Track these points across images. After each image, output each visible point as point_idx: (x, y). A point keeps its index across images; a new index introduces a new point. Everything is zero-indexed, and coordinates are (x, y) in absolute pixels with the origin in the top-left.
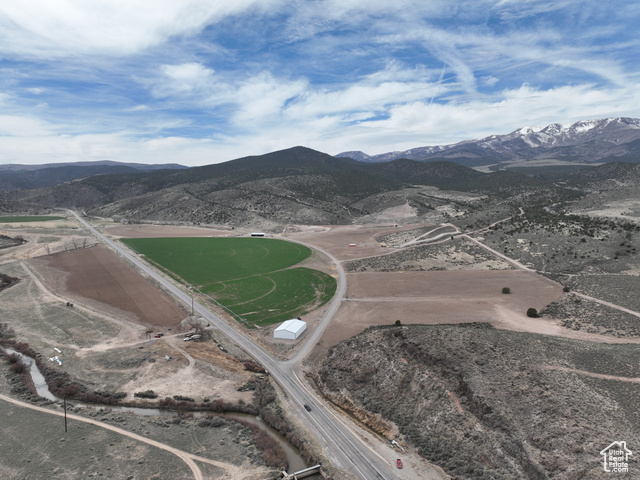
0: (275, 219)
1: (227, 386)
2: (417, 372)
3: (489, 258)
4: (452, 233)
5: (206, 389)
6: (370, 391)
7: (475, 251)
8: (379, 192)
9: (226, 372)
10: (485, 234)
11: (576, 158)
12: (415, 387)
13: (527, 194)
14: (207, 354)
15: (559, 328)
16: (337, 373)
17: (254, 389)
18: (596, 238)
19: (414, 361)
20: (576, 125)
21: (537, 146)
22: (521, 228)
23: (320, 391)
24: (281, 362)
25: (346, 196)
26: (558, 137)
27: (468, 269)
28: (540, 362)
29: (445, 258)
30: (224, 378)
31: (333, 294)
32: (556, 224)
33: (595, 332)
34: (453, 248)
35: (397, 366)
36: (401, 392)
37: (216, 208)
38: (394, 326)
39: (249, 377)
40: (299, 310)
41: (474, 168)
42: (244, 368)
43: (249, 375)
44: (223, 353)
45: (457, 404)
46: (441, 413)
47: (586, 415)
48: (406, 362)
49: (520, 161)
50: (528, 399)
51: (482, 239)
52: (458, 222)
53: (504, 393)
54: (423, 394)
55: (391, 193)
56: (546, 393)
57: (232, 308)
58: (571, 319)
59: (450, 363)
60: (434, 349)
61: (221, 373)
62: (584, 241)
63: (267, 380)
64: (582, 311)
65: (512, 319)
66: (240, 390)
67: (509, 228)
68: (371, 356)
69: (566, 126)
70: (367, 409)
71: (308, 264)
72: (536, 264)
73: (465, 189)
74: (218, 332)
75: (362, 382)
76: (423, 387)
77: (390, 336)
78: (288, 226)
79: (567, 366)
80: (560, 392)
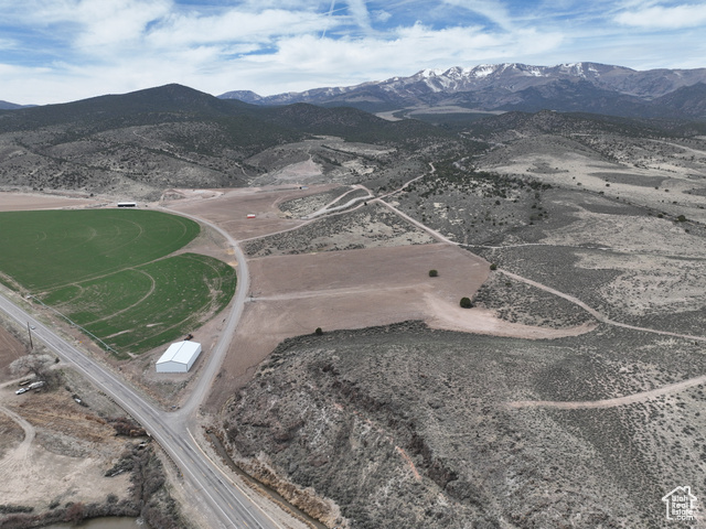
0: (149, 182)
1: (90, 470)
2: (357, 422)
3: (408, 229)
4: (365, 198)
5: (53, 482)
6: (296, 453)
7: (391, 220)
8: (277, 144)
9: (87, 445)
10: (400, 198)
11: (476, 105)
12: (355, 445)
13: (435, 147)
14: (55, 414)
15: (494, 320)
16: (250, 431)
17: (130, 470)
18: (508, 199)
19: (351, 406)
20: (476, 69)
21: (439, 90)
22: (435, 188)
23: (227, 459)
24: (169, 415)
25: (238, 149)
26: (459, 82)
27: (388, 244)
28: (504, 398)
29: (362, 232)
30: (82, 455)
31: (233, 293)
32: (468, 182)
33: (532, 324)
34: (368, 218)
35: (330, 415)
36: (339, 453)
37: (65, 167)
38: (313, 335)
39: (123, 449)
40: (190, 322)
41: (378, 115)
42: (114, 432)
43: (121, 445)
44: (80, 408)
45: (412, 466)
46: (391, 482)
47: (567, 474)
48: (340, 409)
49: (424, 107)
50: (498, 456)
51: (397, 203)
52: (369, 182)
53: (469, 449)
54: (366, 454)
55: (291, 146)
56: (519, 445)
57: (93, 328)
58: (506, 308)
59: (398, 407)
60: (376, 388)
61: (78, 447)
62: (498, 203)
63: (150, 450)
64: (514, 295)
65: (445, 313)
66: (109, 475)
67: (423, 189)
68: (294, 403)
69: (467, 70)
70: (294, 481)
71: (197, 248)
72: (457, 235)
73: (370, 141)
74: (72, 371)
75: (284, 441)
76: (366, 444)
77: (316, 370)
78: (167, 192)
79: (533, 399)
80: (534, 442)
